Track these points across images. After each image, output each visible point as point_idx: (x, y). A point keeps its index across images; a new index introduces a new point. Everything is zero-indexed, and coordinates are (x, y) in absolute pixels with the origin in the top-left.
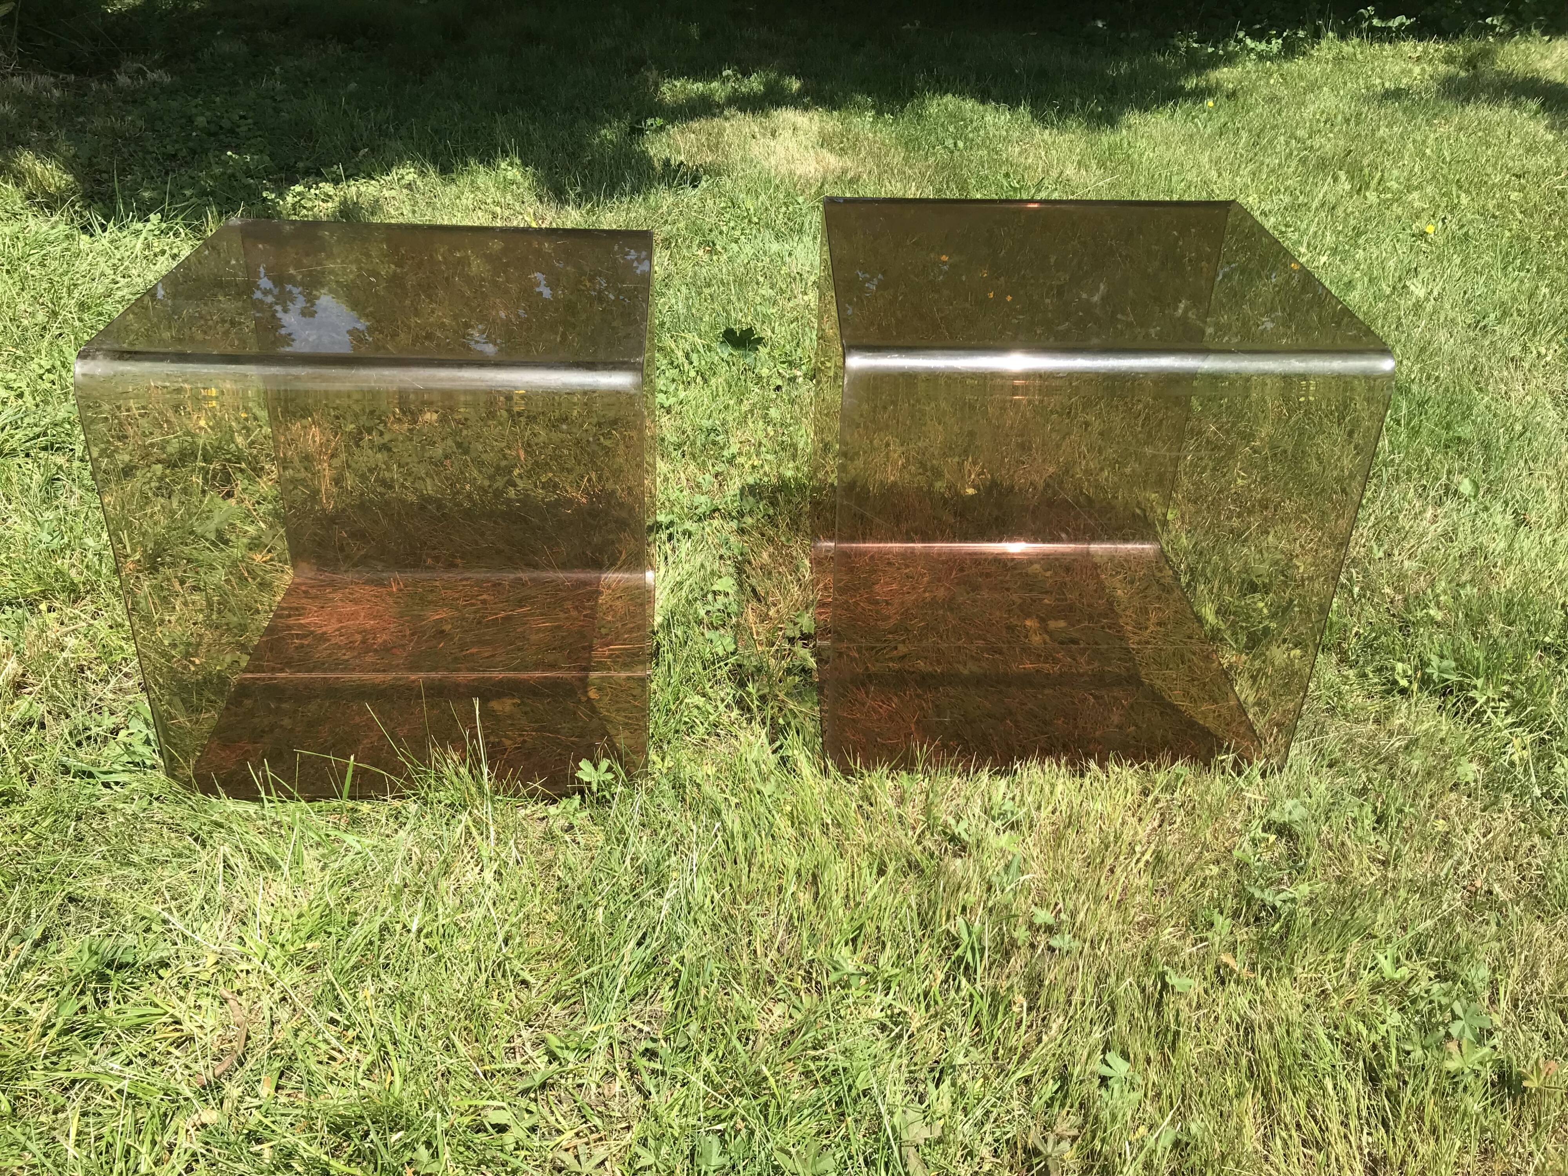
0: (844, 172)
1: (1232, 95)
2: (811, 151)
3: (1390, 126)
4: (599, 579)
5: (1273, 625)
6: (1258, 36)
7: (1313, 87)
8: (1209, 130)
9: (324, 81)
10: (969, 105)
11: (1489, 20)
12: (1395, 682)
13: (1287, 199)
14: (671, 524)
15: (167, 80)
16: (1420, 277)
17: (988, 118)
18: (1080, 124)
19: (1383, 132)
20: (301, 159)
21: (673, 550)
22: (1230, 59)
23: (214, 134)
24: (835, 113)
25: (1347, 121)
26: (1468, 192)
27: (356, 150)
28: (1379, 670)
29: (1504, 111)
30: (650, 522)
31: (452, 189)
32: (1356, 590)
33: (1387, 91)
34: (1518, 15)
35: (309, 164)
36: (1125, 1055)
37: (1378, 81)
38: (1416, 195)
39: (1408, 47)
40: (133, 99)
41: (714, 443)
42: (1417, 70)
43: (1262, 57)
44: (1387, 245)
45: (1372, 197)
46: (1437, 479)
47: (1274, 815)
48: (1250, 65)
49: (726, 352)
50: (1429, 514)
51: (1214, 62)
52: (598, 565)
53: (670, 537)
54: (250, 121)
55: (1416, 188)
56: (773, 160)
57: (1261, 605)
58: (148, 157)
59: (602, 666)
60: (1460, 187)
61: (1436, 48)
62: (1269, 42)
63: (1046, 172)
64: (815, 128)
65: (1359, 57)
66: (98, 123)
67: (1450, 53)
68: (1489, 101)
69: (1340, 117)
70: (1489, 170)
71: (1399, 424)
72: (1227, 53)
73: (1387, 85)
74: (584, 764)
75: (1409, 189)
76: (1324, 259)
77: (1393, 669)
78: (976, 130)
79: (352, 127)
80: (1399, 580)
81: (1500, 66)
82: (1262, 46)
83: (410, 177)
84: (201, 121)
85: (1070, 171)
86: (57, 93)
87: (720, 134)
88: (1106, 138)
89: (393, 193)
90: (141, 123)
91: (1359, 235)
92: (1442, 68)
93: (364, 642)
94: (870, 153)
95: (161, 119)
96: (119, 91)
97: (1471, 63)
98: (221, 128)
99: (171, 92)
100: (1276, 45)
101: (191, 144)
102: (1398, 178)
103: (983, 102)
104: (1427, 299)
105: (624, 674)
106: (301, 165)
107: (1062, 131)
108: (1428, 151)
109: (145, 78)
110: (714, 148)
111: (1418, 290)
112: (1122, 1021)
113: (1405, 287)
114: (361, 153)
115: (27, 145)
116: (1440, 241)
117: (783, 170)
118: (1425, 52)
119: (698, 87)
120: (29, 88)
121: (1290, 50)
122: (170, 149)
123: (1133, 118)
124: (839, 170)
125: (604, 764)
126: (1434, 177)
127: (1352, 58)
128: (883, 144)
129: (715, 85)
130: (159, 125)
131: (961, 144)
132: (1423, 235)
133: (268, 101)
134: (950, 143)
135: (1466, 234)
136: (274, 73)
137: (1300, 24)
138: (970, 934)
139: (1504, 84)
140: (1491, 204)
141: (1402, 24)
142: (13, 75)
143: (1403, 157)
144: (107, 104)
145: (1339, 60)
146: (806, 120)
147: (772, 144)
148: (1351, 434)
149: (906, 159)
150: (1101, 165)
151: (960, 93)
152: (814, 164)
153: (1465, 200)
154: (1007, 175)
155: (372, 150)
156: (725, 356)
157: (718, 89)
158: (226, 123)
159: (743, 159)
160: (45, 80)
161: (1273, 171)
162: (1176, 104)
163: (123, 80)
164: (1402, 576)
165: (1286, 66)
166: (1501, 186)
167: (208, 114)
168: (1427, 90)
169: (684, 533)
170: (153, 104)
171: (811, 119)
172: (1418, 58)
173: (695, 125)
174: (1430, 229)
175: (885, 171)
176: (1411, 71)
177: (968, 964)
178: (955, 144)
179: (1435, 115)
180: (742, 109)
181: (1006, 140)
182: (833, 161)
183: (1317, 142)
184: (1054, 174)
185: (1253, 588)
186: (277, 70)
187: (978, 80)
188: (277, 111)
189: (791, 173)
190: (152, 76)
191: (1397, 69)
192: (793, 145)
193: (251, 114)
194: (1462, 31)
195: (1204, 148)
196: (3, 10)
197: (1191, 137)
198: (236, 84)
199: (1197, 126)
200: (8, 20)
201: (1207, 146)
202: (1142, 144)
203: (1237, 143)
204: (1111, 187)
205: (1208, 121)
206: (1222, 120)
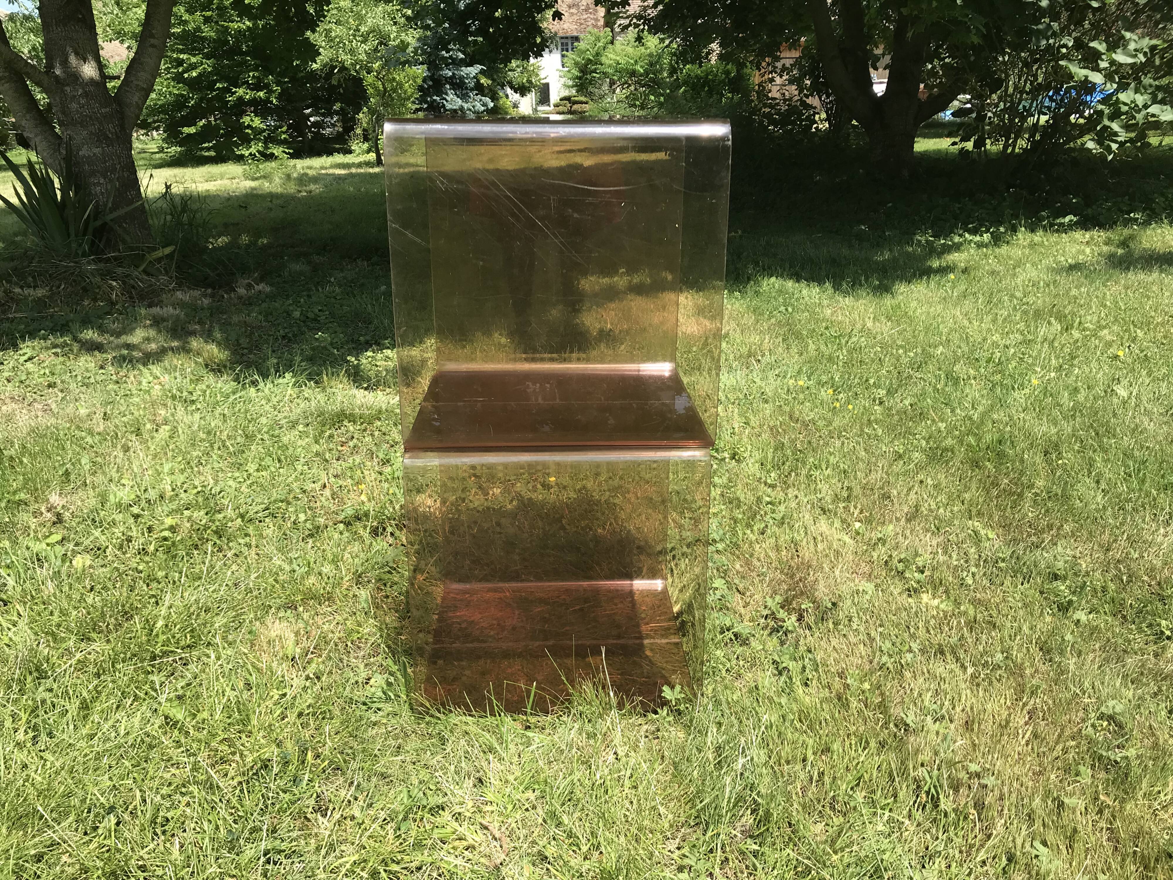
1: (965, 271)
2: (693, 318)
3: (1078, 287)
4: (632, 585)
5: (1075, 599)
6: (974, 232)
7: (1019, 264)
8: (955, 294)
9: (363, 285)
10: (790, 284)
11: (1132, 215)
12: (1162, 633)
13: (1020, 337)
14: (673, 549)
15: (268, 289)
16: (1122, 384)
17: (805, 292)
18: (868, 294)
19: (1074, 292)
20: (362, 335)
21: (676, 565)
22: (957, 247)
23: (307, 322)
24: (702, 293)
25: (1048, 285)
26: (1141, 328)
28: (1150, 626)
29: (1155, 275)
30: (659, 548)
32: (1125, 578)
33: (1070, 266)
34: (1153, 210)
35: (370, 338)
36: (1044, 843)
37: (1063, 259)
38: (1106, 331)
39: (1078, 235)
40: (248, 303)
42: (1088, 250)
43: (980, 245)
44: (1094, 364)
45: (1076, 334)
46: (1163, 509)
47: (1103, 709)
48: (972, 251)
50: (1162, 531)
51: (947, 249)
52: (630, 576)
53: (674, 557)
54: (325, 313)
55: (1105, 327)
57: (1063, 588)
59: (648, 636)
60: (1135, 326)
61: (1099, 235)
62: (981, 236)
63: (853, 325)
64: (691, 303)
65: (1046, 243)
66: (234, 318)
67: (1109, 239)
68: (1143, 269)
69: (1042, 283)
70: (1153, 314)
71: (1130, 476)
72: (954, 244)
73: (1070, 261)
74: (665, 688)
75: (1102, 328)
76: (1053, 374)
77: (1159, 625)
78: (797, 300)
80: (1151, 571)
81: (1146, 245)
82: (978, 238)
83: (437, 344)
84: (296, 314)
85: (869, 324)
86: (204, 301)
87: (629, 310)
88: (888, 301)
90: (259, 317)
91: (1073, 358)
92: (1105, 249)
93: (499, 625)
94: (731, 317)
95: (270, 314)
96: (240, 298)
97: (1124, 244)
98: (309, 318)
99: (271, 297)
100: (986, 237)
102: (1091, 322)
103: (798, 281)
104: (1129, 398)
105: (664, 641)
106: (362, 339)
107: (857, 298)
108: (1108, 303)
109: (254, 289)
110: (628, 319)
111: (1122, 392)
112: (1038, 824)
113: (1112, 390)
115: (193, 333)
116: (1130, 360)
118: (1092, 238)
119: (606, 280)
120: (187, 299)
121: (997, 240)
123: (902, 288)
124: (713, 329)
125: (678, 688)
126: (1116, 320)
127: (1042, 244)
128: (739, 311)
129: (616, 279)
131: (790, 310)
132: (1116, 357)
133: (334, 300)
134: (782, 309)
135: (1146, 355)
136: (331, 282)
137: (1001, 224)
138: (931, 777)
139: (1151, 257)
140: (1159, 336)
141: (1071, 221)
142: (174, 290)
143: (1091, 308)
145: (1032, 246)
146: (683, 299)
147: (663, 314)
148: (1098, 482)
150: (889, 318)
151: (781, 276)
152: (695, 326)
153: (1140, 334)
157: (621, 281)
158: (310, 315)
160: (197, 293)
161: (1005, 319)
162: (929, 278)
163: (241, 291)
164: (1153, 569)
165: (997, 250)
166: (1163, 324)
167: (298, 309)
168: (1098, 263)
169: (683, 555)
170: (263, 305)
172: (1087, 243)
174: (1120, 353)
176: (1083, 251)
177: (933, 795)
178: (786, 310)
179: (1108, 280)
181: (820, 305)
183: (1031, 299)
184: (859, 326)
185: (1056, 577)
186: (332, 279)
187: (791, 267)
188: (340, 305)
190: (258, 287)
191: (1074, 250)
193: (325, 308)
194: (1115, 223)
195: (955, 306)
196: (168, 250)
197: (944, 299)
198: (309, 290)
199: (946, 291)
200: (170, 256)
201: (957, 304)
202: (914, 304)
203: (977, 302)
204: (900, 333)
205: (953, 288)
206: (963, 287)
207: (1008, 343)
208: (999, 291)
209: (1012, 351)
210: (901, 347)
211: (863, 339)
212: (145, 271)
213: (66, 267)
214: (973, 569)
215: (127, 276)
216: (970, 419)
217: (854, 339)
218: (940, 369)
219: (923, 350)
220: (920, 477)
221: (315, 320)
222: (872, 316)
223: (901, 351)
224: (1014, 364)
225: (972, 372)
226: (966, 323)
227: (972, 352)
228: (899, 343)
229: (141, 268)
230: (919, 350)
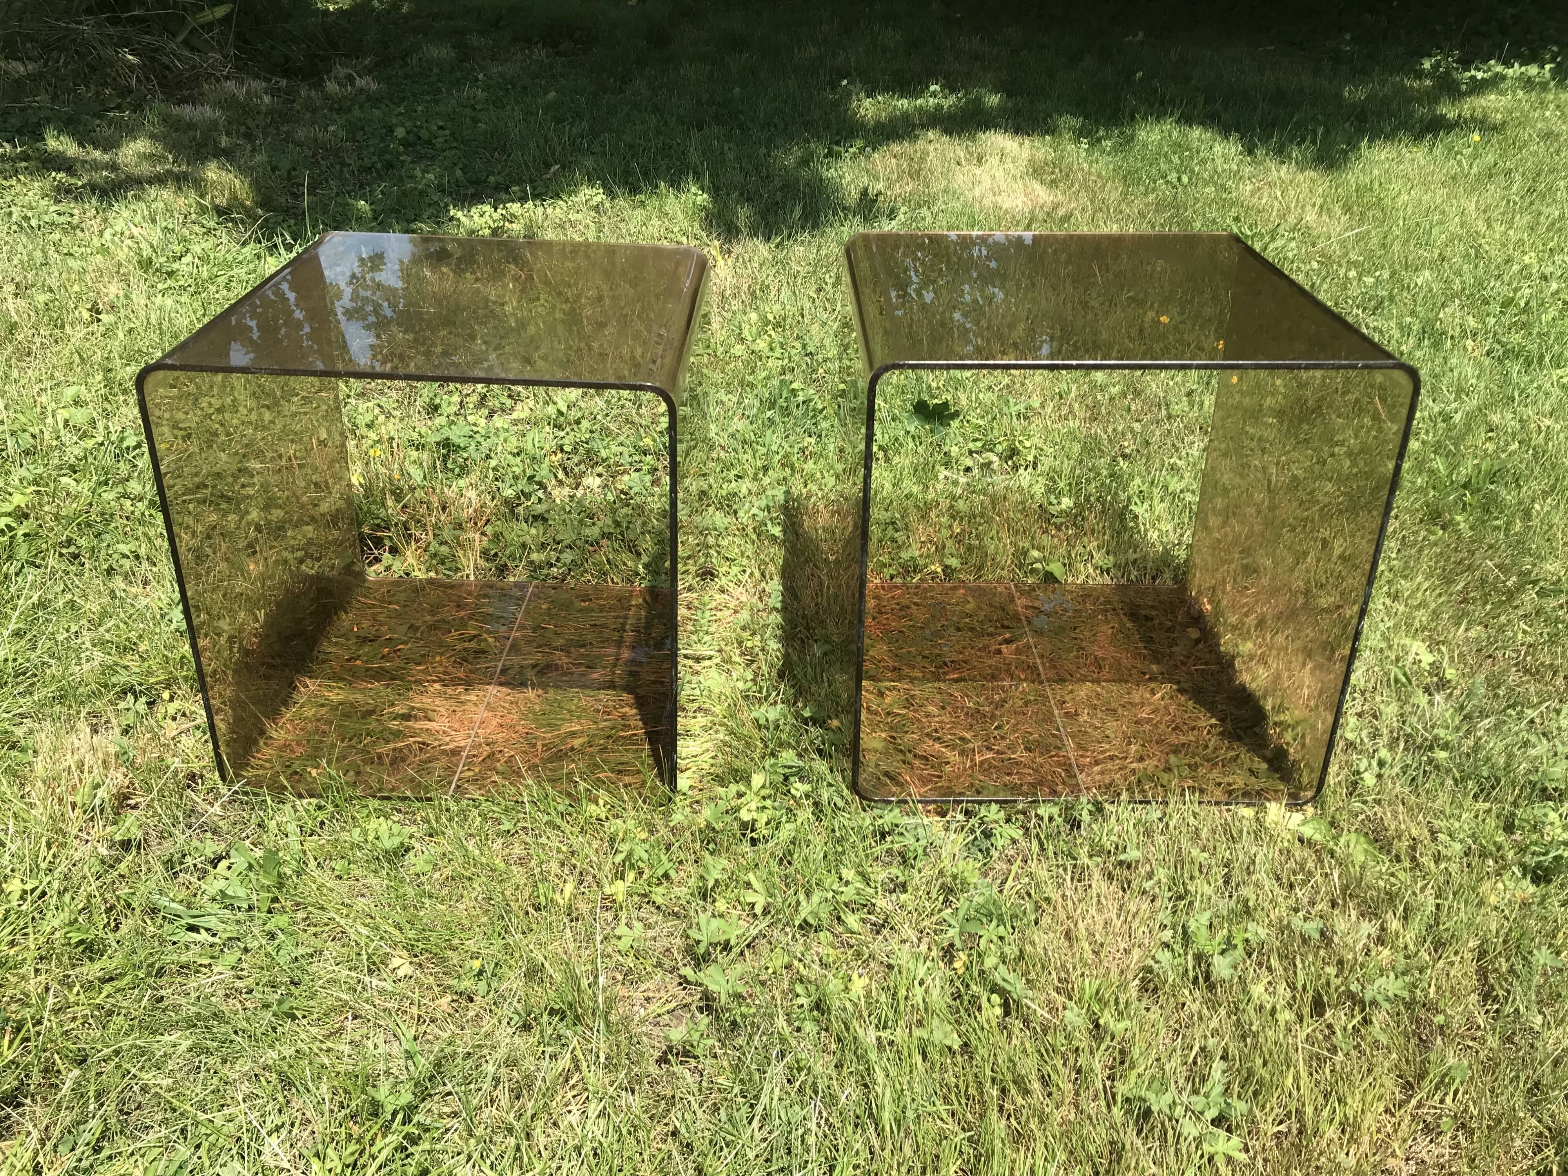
0: (1056, 206)
1: (1500, 128)
2: (1020, 182)
6: (1530, 59)
8: (1475, 170)
9: (524, 88)
10: (1197, 134)
15: (374, 87)
17: (1217, 149)
20: (493, 174)
22: (1494, 83)
23: (412, 145)
24: (1048, 138)
27: (548, 166)
31: (639, 214)
35: (500, 179)
40: (339, 107)
41: (894, 540)
43: (1535, 84)
48: (1520, 93)
49: (913, 426)
51: (1478, 87)
54: (447, 132)
56: (977, 192)
58: (345, 169)
62: (1540, 67)
63: (1283, 217)
64: (1025, 154)
66: (301, 134)
72: (1492, 78)
78: (1203, 162)
79: (546, 140)
82: (1533, 72)
83: (599, 198)
84: (400, 132)
85: (1310, 217)
86: (267, 99)
87: (922, 159)
89: (579, 216)
90: (343, 133)
94: (1084, 185)
95: (362, 129)
96: (327, 97)
98: (419, 138)
99: (374, 100)
100: (1549, 70)
101: (387, 157)
103: (1212, 130)
106: (492, 179)
107: (1301, 166)
109: (353, 84)
110: (915, 175)
114: (553, 169)
117: (987, 202)
119: (903, 104)
120: (241, 93)
122: (367, 162)
123: (1382, 154)
124: (1049, 204)
128: (1099, 176)
129: (920, 101)
130: (360, 135)
131: (1185, 179)
133: (468, 111)
134: (1173, 177)
136: (477, 80)
142: (227, 78)
144: (314, 111)
146: (1015, 145)
147: (978, 172)
149: (1124, 195)
150: (1347, 209)
151: (1187, 119)
152: (1022, 197)
154: (1237, 219)
155: (563, 167)
156: (912, 429)
157: (924, 107)
158: (424, 134)
159: (946, 191)
160: (257, 85)
161: (1553, 225)
162: (1435, 137)
163: (332, 87)
167: (408, 124)
170: (357, 112)
171: (1021, 145)
173: (896, 148)
175: (1100, 207)
178: (1179, 179)
180: (948, 132)
181: (1237, 176)
182: (1043, 195)
184: (1292, 220)
186: (481, 76)
187: (1206, 103)
188: (475, 121)
189: (997, 207)
190: (360, 82)
192: (1000, 174)
193: (449, 124)
195: (1469, 193)
196: (220, 12)
197: (1454, 178)
198: (439, 91)
199: (1459, 164)
200: (225, 20)
201: (1473, 190)
202: (1396, 185)
203: (1508, 188)
204: (1359, 238)
205: (1475, 156)
206: (1490, 159)
207: (1548, 271)
208: (1551, 171)
209: (1554, 286)
210: (1355, 264)
211: (1293, 244)
212: (186, 43)
213: (66, 29)
214: (1384, 753)
215: (156, 50)
216: (1447, 418)
217: (1279, 243)
218: (1413, 313)
219: (1393, 274)
220: (1324, 533)
221: (429, 142)
222: (1319, 201)
223: (1352, 274)
224: (1552, 313)
225: (1471, 322)
226: (1482, 227)
227: (1480, 284)
228: (1353, 257)
229: (180, 38)
230: (1386, 275)
